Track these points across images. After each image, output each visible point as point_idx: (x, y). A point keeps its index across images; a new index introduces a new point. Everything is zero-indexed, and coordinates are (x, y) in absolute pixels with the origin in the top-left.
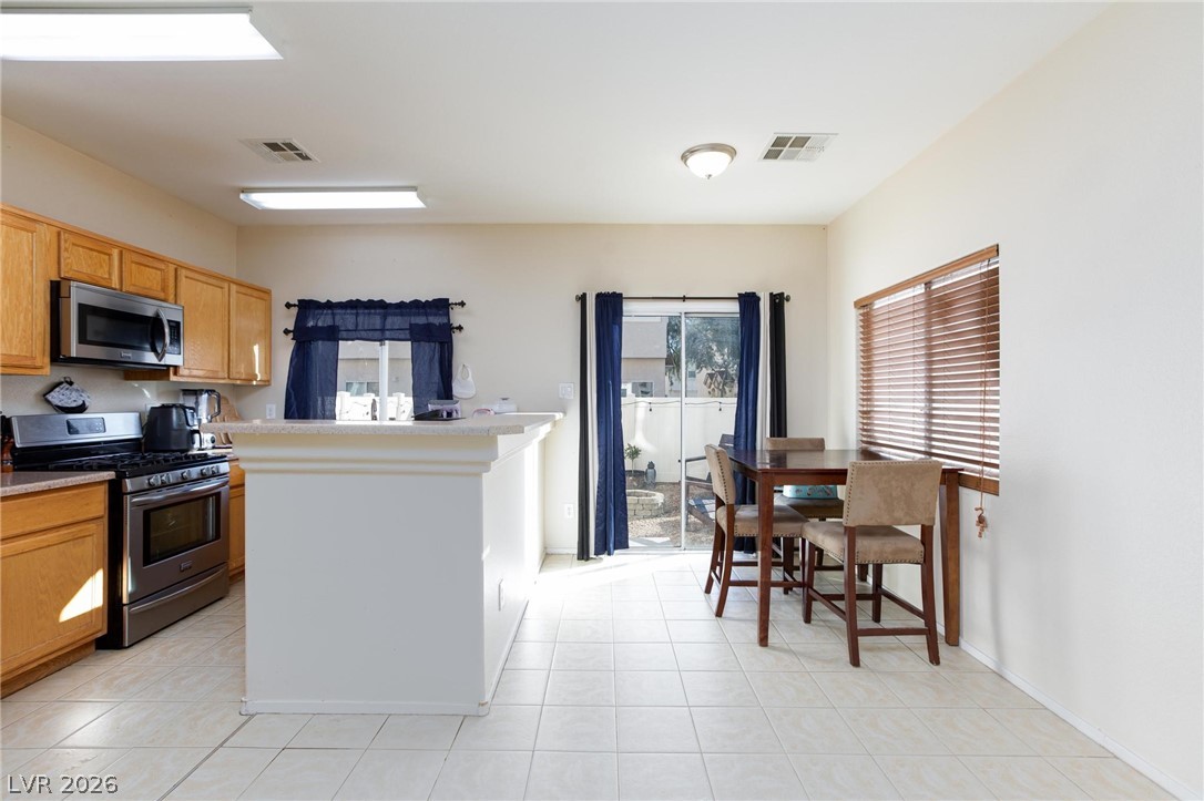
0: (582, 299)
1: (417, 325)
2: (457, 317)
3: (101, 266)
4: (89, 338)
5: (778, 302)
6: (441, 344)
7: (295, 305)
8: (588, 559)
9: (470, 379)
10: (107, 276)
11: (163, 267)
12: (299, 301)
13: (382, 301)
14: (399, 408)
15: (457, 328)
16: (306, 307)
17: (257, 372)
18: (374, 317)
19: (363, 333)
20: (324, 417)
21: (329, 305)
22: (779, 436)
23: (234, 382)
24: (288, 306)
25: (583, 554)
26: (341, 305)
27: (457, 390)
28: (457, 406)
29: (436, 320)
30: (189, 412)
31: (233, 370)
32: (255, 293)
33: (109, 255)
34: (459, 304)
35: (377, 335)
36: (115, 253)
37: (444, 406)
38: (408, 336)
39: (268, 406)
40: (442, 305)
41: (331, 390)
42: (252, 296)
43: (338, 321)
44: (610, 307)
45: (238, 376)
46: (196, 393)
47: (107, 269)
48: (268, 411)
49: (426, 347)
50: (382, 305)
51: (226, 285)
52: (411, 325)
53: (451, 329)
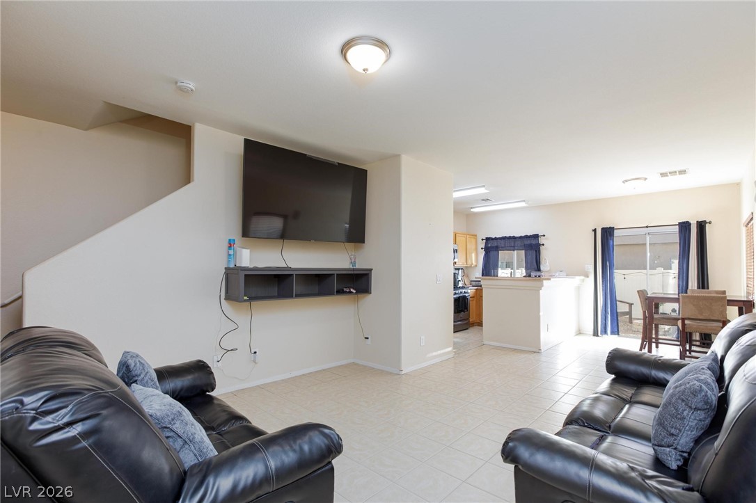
0: (595, 231)
1: (527, 244)
2: (541, 241)
5: (701, 226)
6: (536, 251)
7: (484, 240)
8: (598, 336)
9: (547, 264)
12: (486, 238)
14: (521, 272)
15: (542, 245)
16: (488, 239)
17: (474, 262)
18: (511, 242)
19: (507, 248)
20: (494, 276)
21: (496, 239)
22: (703, 288)
23: (468, 266)
24: (482, 240)
25: (596, 334)
26: (500, 239)
27: (542, 268)
28: (542, 274)
29: (534, 242)
31: (468, 262)
32: (472, 237)
34: (543, 236)
35: (512, 248)
37: (538, 274)
38: (523, 249)
40: (536, 236)
41: (496, 266)
43: (499, 244)
44: (608, 233)
45: (469, 264)
46: (458, 269)
49: (530, 252)
50: (514, 238)
51: (466, 236)
52: (524, 244)
53: (540, 245)
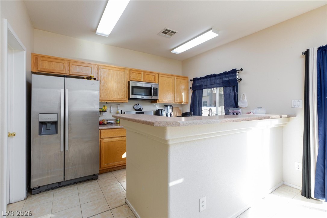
1: (225, 81)
3: (139, 76)
4: (134, 94)
6: (234, 86)
9: (246, 100)
10: (140, 79)
11: (154, 74)
12: (193, 79)
16: (195, 80)
17: (183, 100)
18: (212, 80)
19: (209, 86)
21: (201, 78)
23: (176, 103)
24: (191, 80)
26: (203, 78)
27: (240, 104)
28: (240, 110)
30: (163, 111)
31: (175, 100)
32: (182, 78)
33: (141, 74)
34: (240, 70)
36: (142, 73)
37: (236, 110)
38: (222, 85)
40: (234, 71)
42: (181, 79)
43: (202, 83)
45: (177, 102)
46: (167, 106)
47: (140, 77)
50: (214, 76)
51: (173, 77)
52: (223, 81)
53: (237, 80)
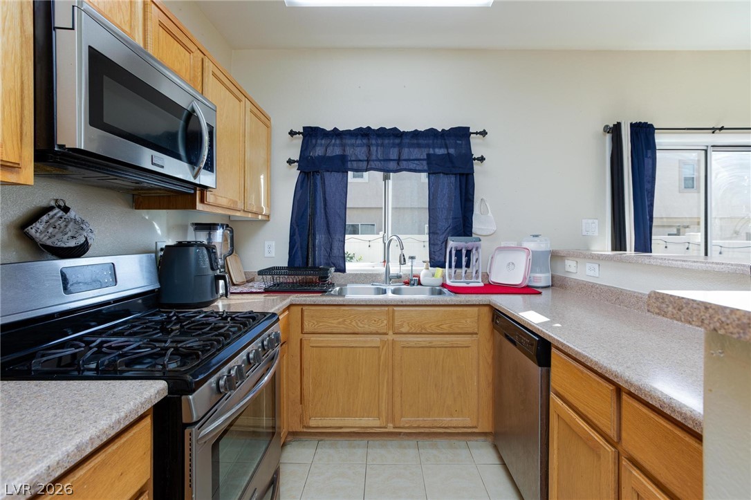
0: (615, 131)
1: (435, 155)
2: (477, 146)
6: (463, 175)
7: (299, 133)
9: (490, 214)
11: (192, 49)
12: (304, 128)
13: (395, 129)
15: (478, 159)
16: (311, 134)
19: (377, 163)
21: (336, 133)
23: (247, 216)
24: (292, 133)
26: (350, 134)
27: (478, 226)
29: (454, 149)
31: (247, 201)
32: (261, 117)
34: (480, 133)
35: (392, 165)
37: (463, 244)
38: (426, 168)
39: (267, 243)
40: (462, 134)
42: (259, 119)
43: (349, 151)
46: (210, 227)
47: (126, 17)
48: (266, 249)
49: (443, 179)
50: (395, 133)
51: (243, 98)
52: (428, 155)
53: (472, 158)
